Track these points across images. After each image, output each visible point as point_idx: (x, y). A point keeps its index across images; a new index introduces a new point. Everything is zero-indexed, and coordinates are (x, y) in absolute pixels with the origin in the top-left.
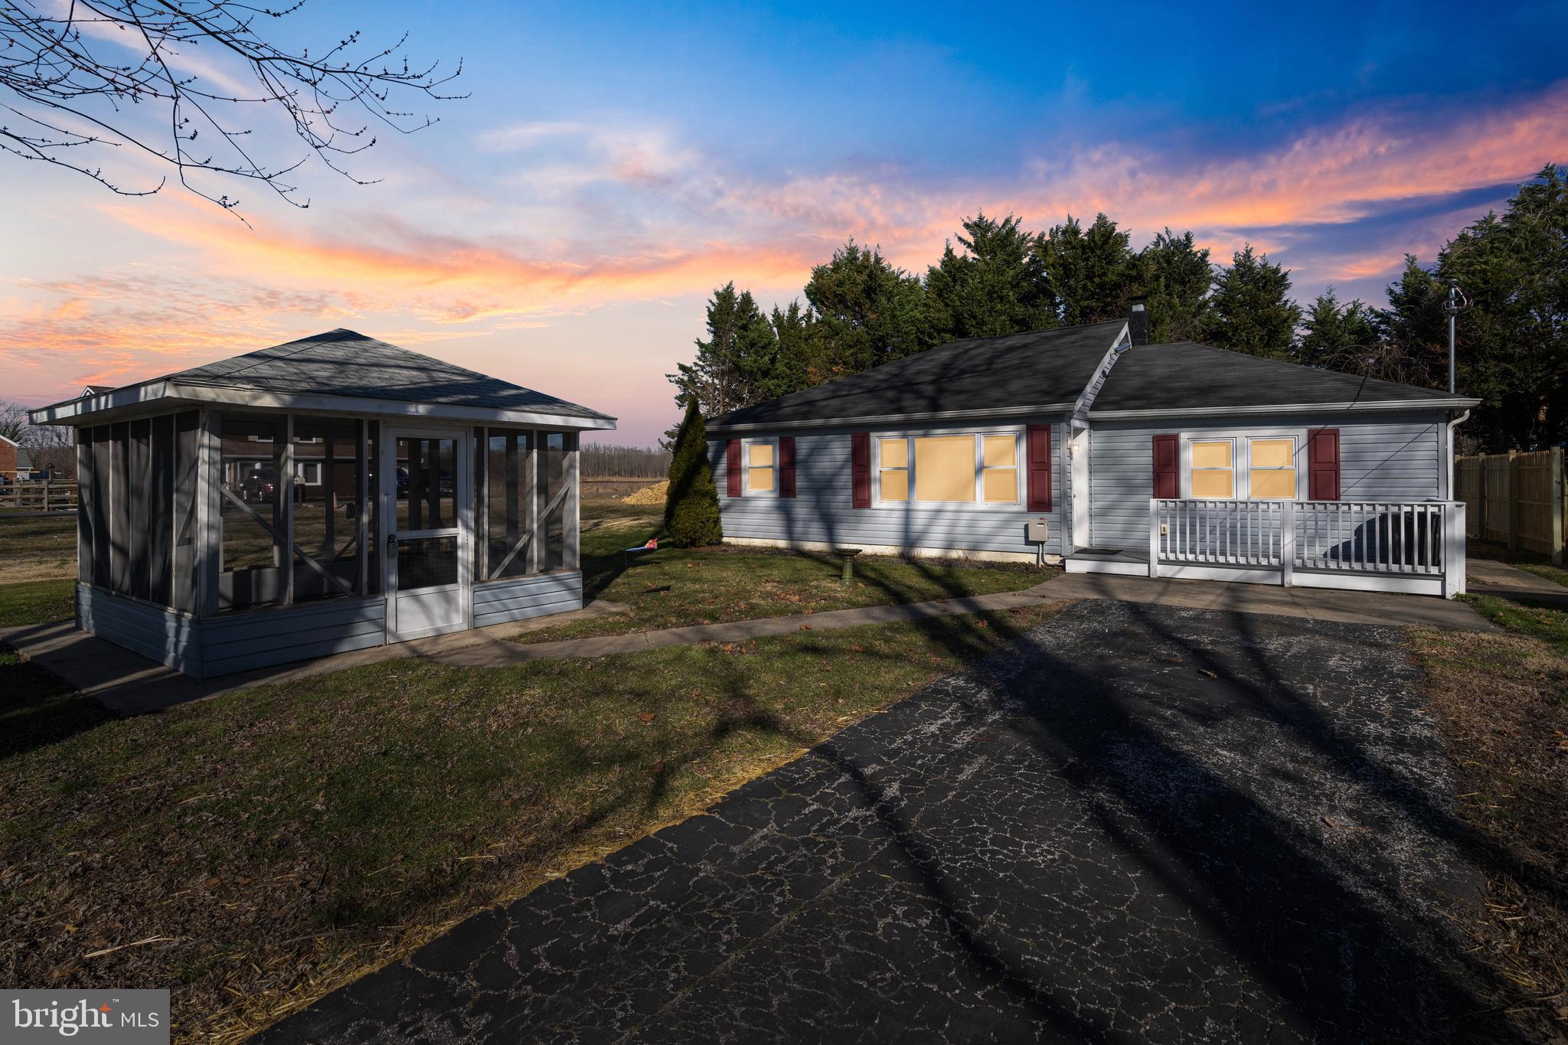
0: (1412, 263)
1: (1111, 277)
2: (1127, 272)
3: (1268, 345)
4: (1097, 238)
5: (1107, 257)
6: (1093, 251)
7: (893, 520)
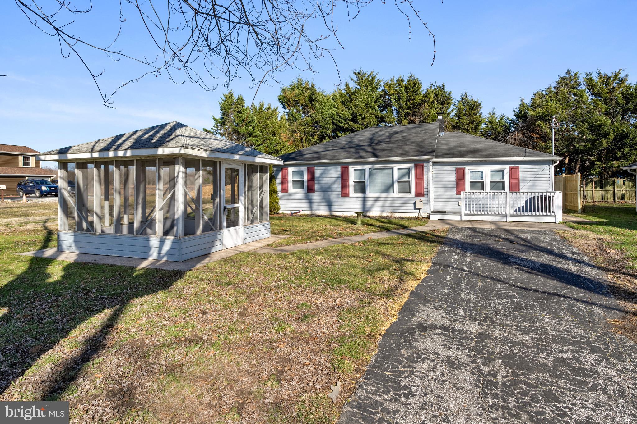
0: (523, 101)
1: (417, 101)
2: (423, 99)
3: (475, 131)
4: (411, 84)
5: (415, 92)
6: (410, 89)
7: (359, 202)
